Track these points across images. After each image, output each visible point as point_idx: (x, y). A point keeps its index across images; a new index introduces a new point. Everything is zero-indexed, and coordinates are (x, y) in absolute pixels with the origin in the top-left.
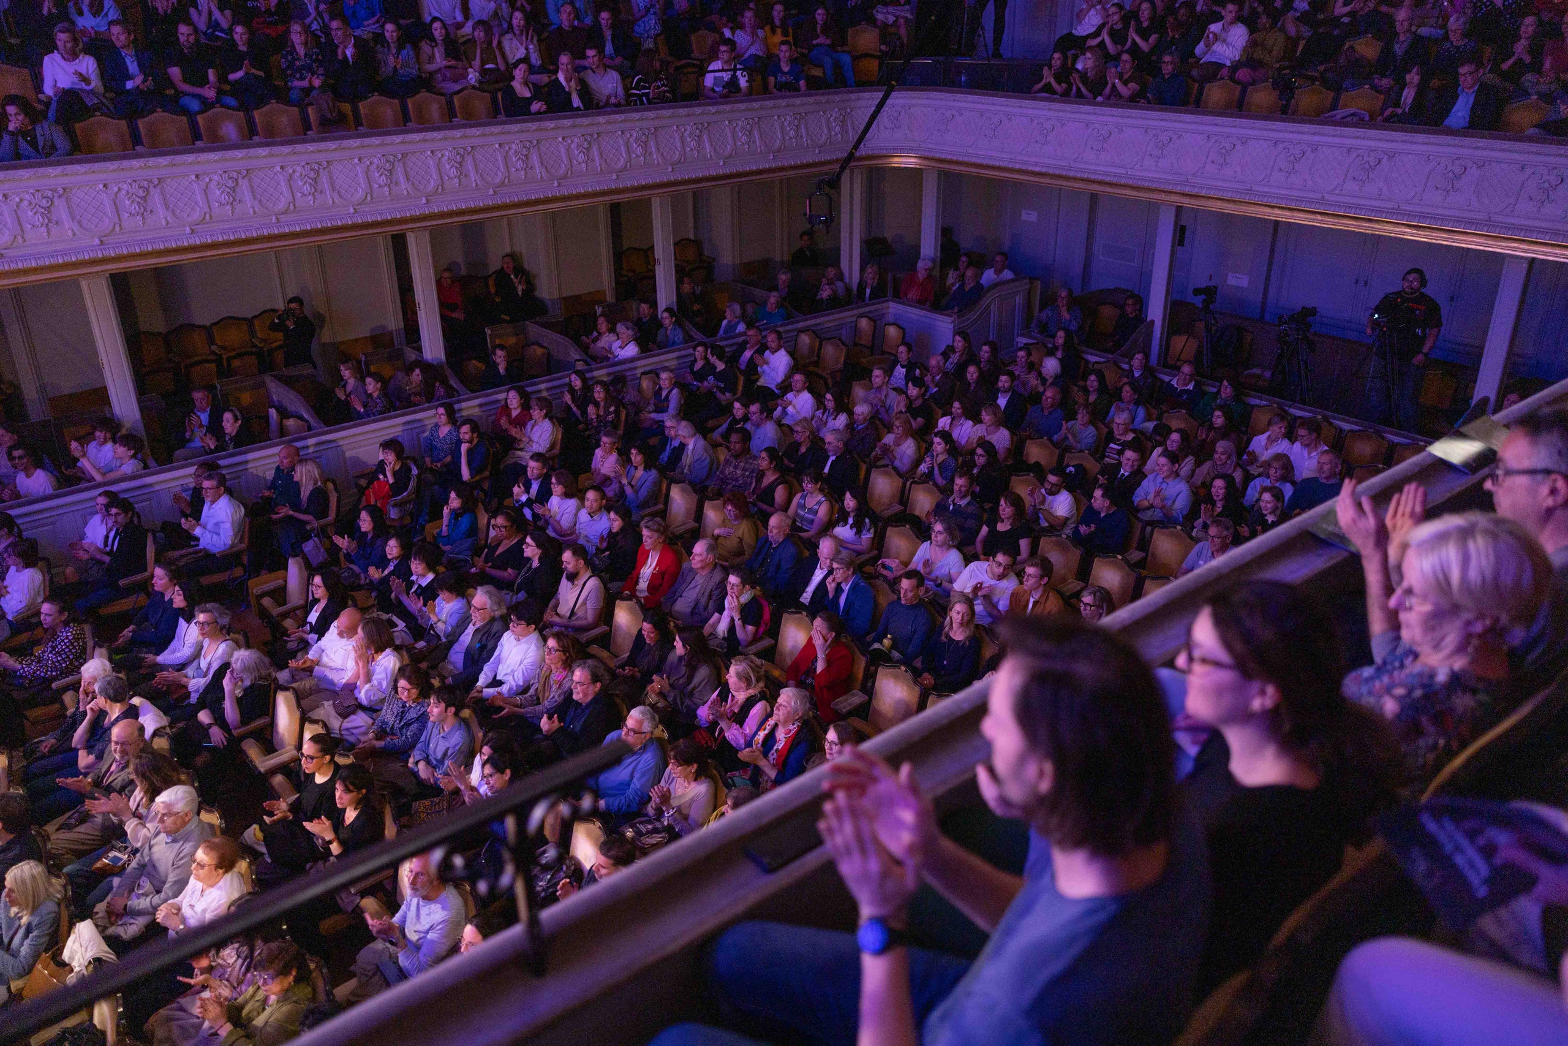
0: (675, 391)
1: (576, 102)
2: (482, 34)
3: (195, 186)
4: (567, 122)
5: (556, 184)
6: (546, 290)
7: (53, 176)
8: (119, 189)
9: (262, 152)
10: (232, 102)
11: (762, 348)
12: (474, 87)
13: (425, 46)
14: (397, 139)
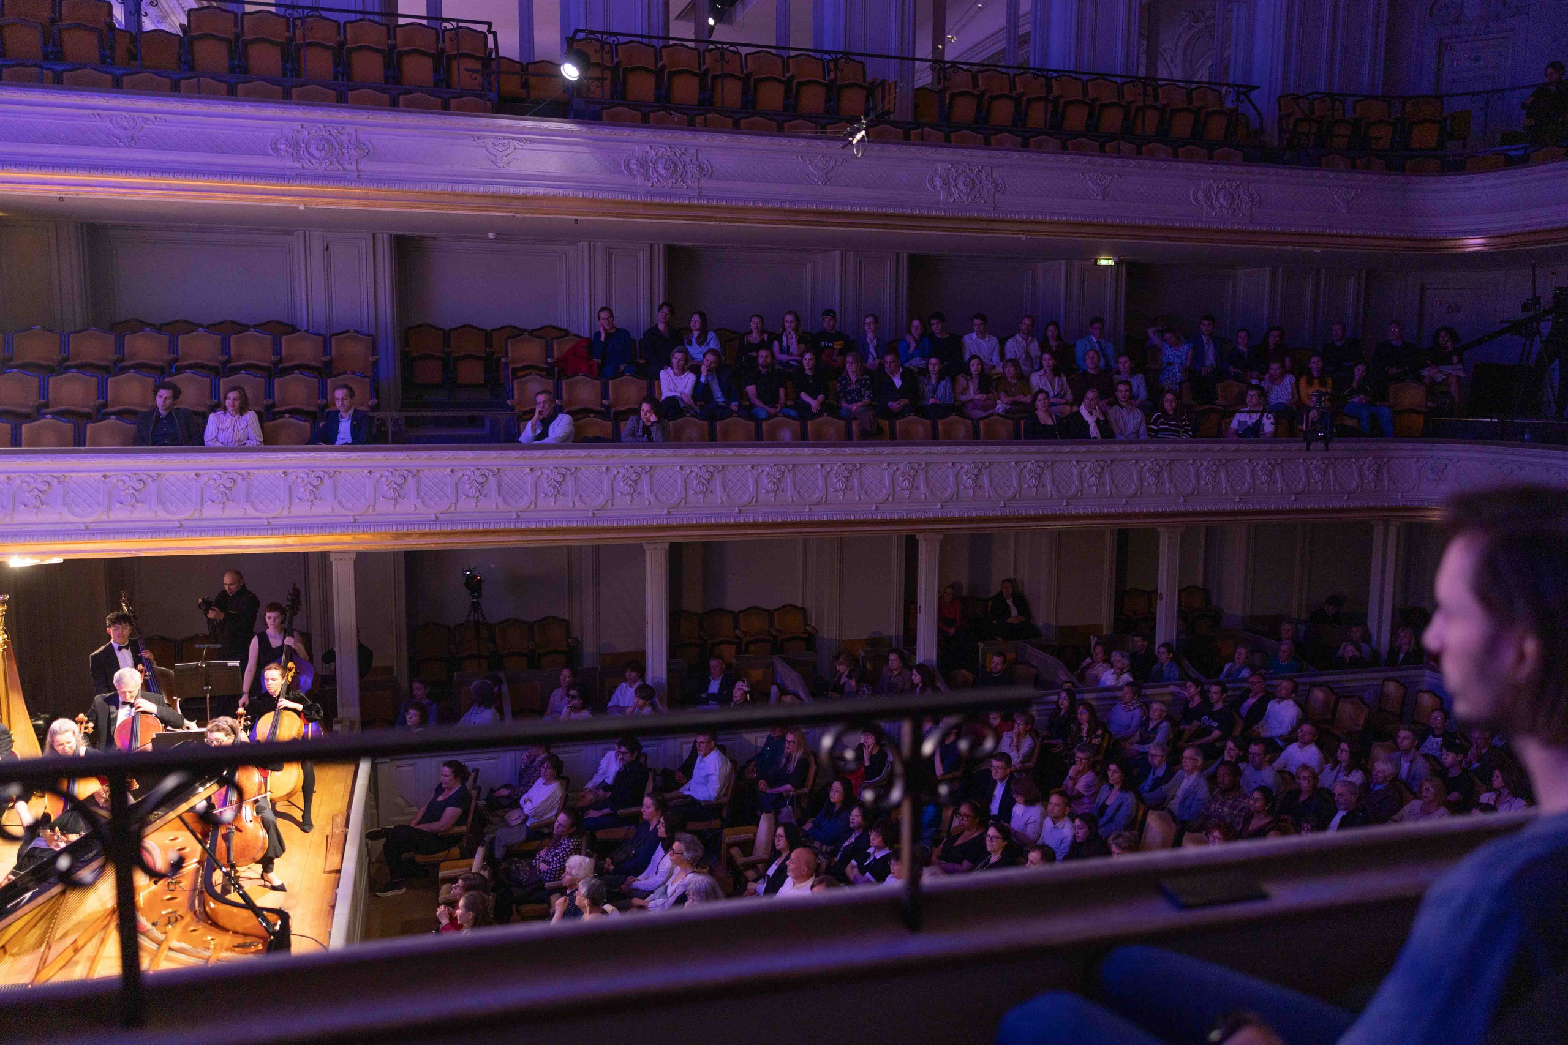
0: (1165, 724)
1: (1094, 431)
2: (1012, 369)
3: (750, 475)
4: (1083, 448)
5: (1065, 503)
6: (1043, 616)
7: (645, 456)
8: (691, 472)
9: (808, 451)
10: (793, 413)
11: (1269, 695)
12: (999, 415)
13: (961, 380)
14: (924, 450)
